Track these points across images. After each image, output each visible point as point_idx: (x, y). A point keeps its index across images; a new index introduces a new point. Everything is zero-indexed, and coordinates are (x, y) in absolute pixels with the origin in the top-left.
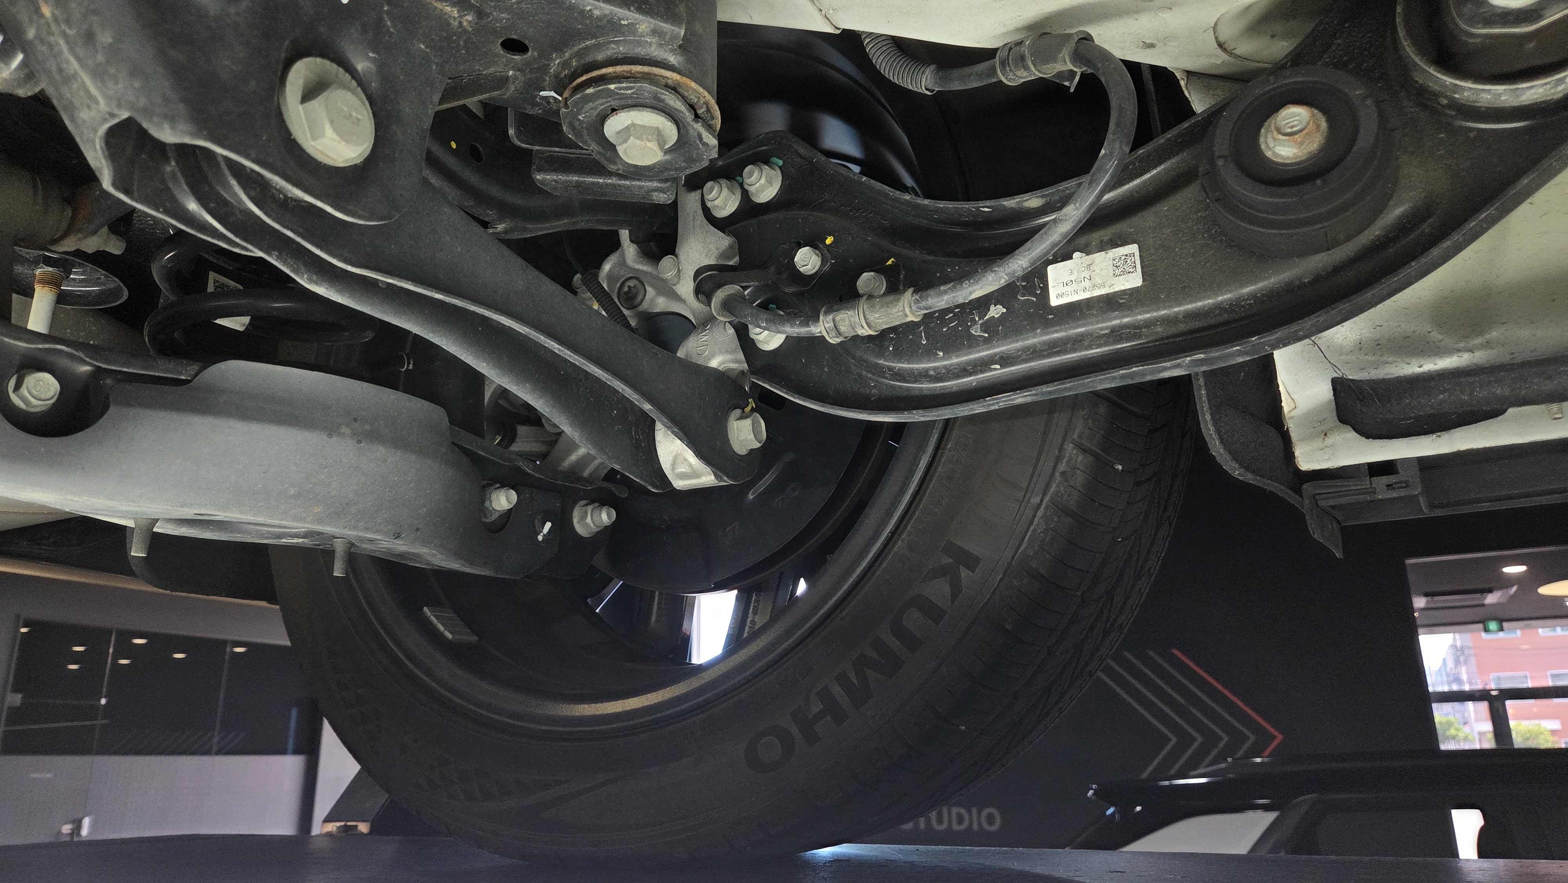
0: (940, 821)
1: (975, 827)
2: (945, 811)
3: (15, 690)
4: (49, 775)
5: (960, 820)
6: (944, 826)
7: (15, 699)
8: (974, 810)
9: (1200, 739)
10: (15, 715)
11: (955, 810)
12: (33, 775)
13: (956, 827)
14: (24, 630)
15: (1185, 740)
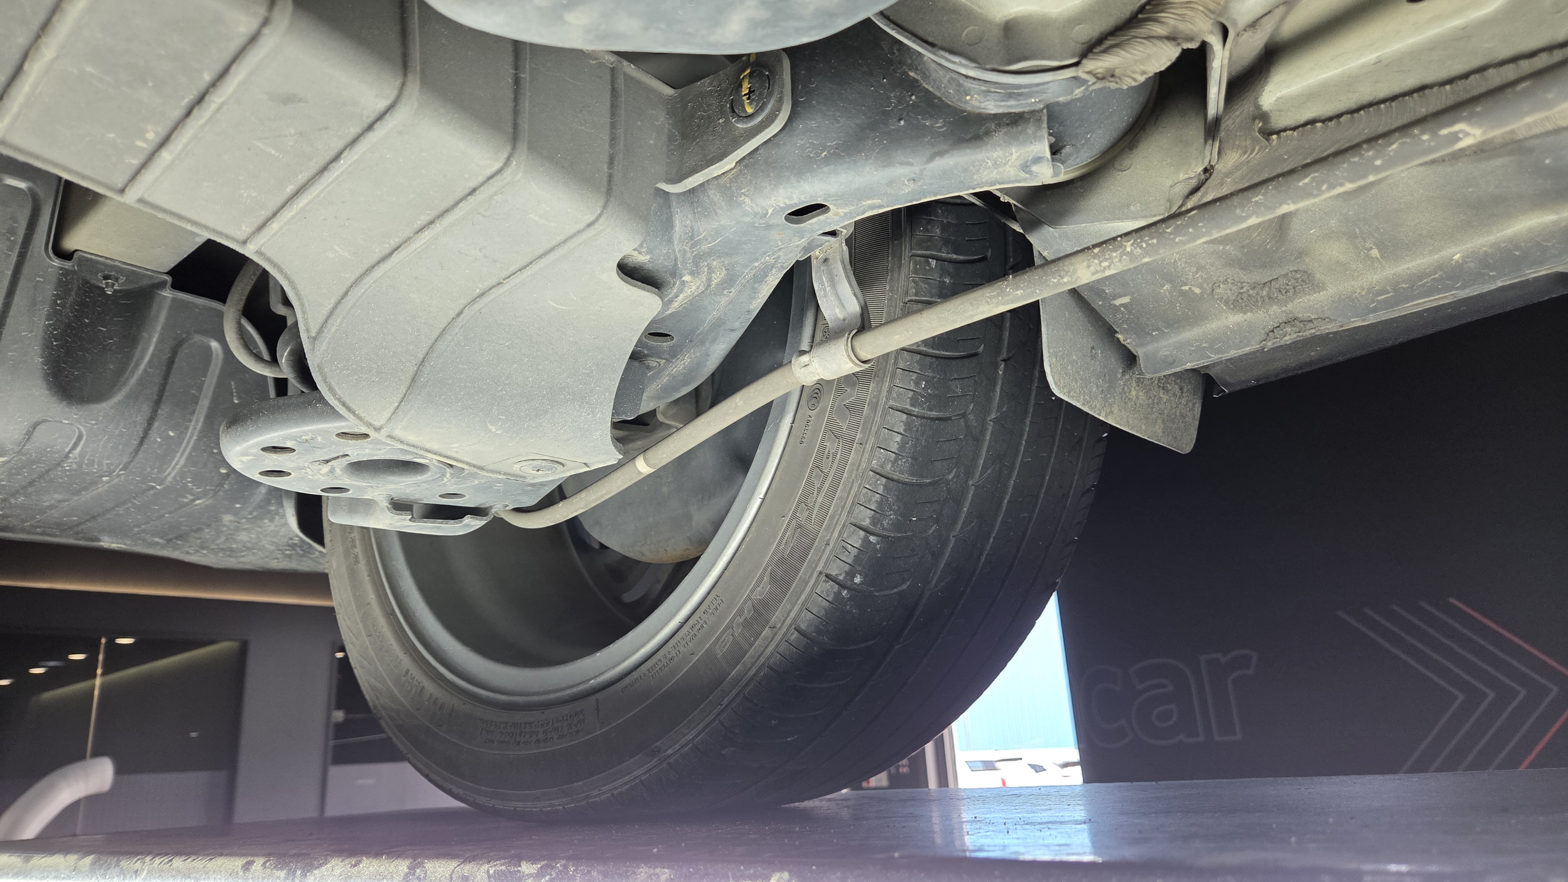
3: (339, 707)
4: (371, 781)
7: (339, 715)
10: (340, 730)
12: (361, 782)
14: (340, 655)
15: (1474, 697)
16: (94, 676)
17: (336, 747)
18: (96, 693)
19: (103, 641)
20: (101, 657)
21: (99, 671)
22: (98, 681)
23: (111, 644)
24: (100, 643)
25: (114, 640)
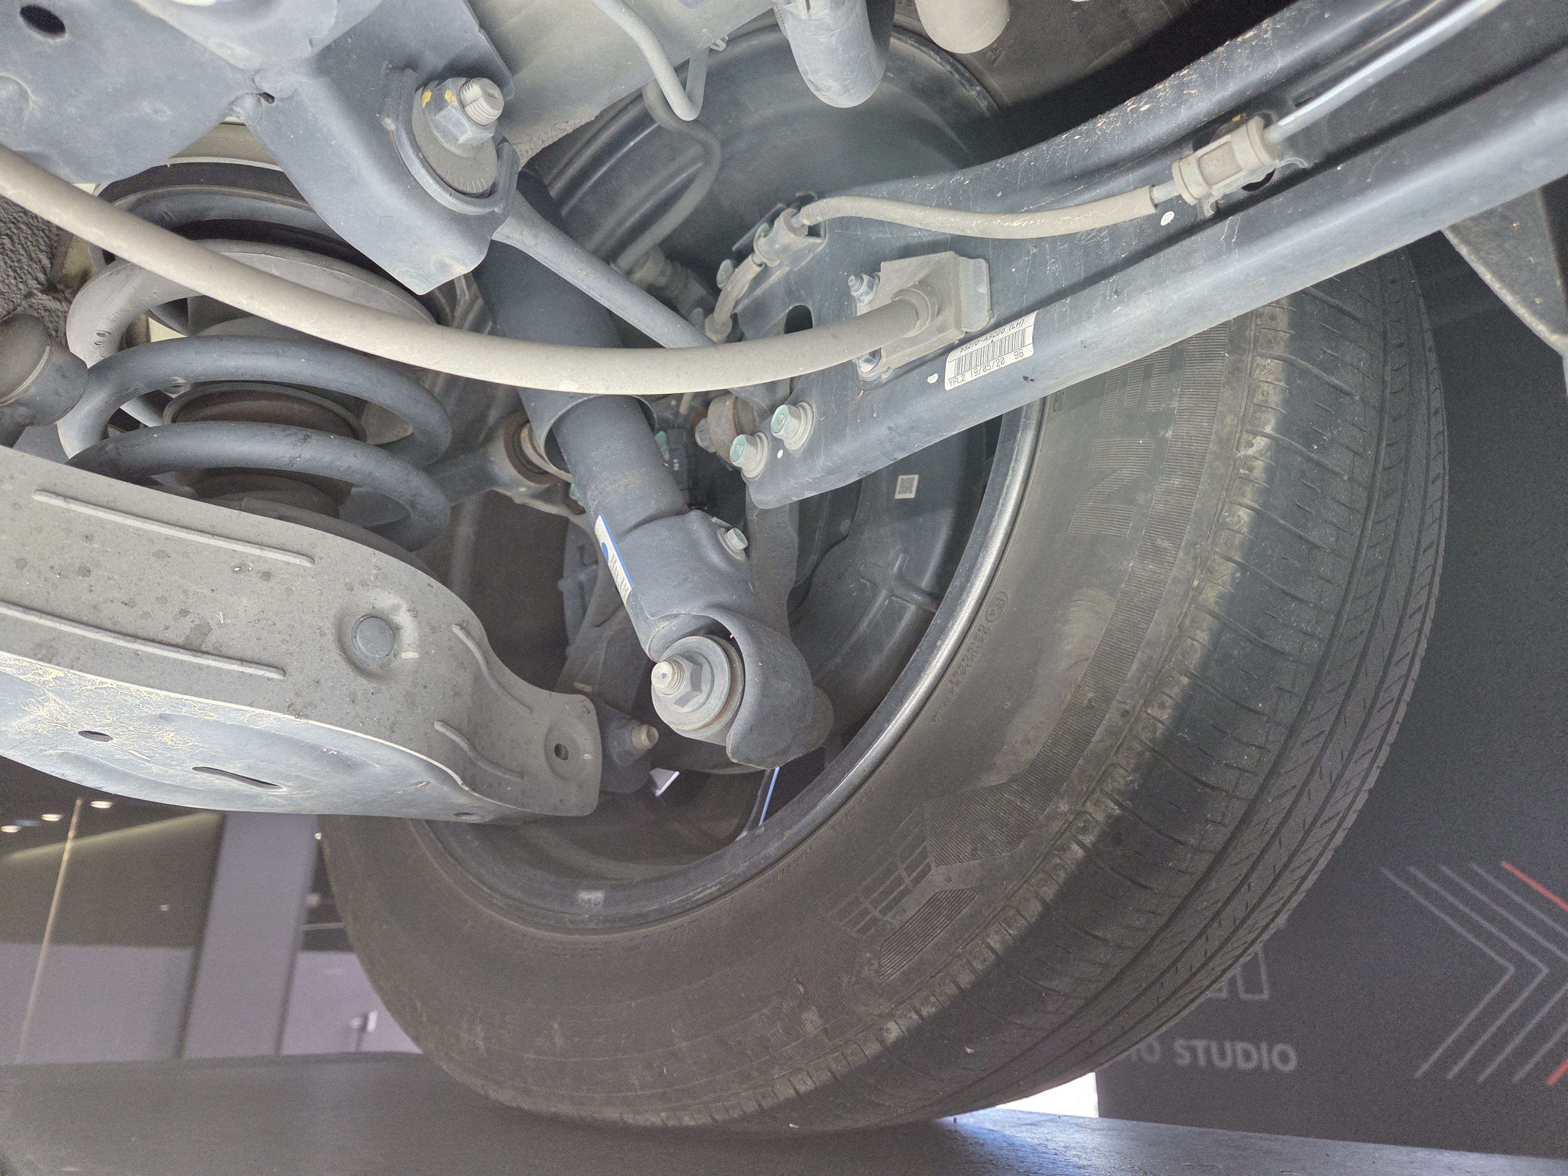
0: (1223, 1055)
1: (1266, 1066)
2: (1228, 1046)
3: (313, 890)
4: (339, 971)
5: (1247, 1057)
6: (1228, 1063)
7: (314, 900)
8: (1264, 1047)
9: (1545, 970)
10: (314, 915)
11: (1240, 1046)
12: (329, 970)
13: (1242, 1065)
15: (1526, 971)
16: (64, 839)
17: (308, 934)
18: (66, 857)
19: (79, 803)
20: (74, 820)
21: (71, 834)
22: (69, 845)
23: (87, 807)
24: (73, 805)
25: (89, 803)
